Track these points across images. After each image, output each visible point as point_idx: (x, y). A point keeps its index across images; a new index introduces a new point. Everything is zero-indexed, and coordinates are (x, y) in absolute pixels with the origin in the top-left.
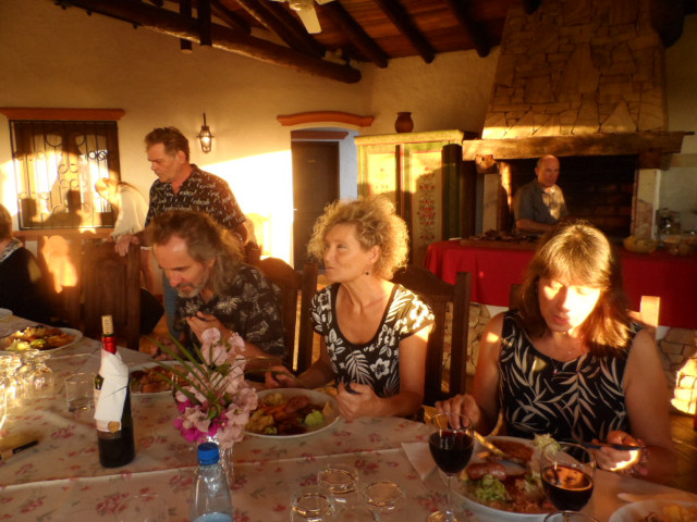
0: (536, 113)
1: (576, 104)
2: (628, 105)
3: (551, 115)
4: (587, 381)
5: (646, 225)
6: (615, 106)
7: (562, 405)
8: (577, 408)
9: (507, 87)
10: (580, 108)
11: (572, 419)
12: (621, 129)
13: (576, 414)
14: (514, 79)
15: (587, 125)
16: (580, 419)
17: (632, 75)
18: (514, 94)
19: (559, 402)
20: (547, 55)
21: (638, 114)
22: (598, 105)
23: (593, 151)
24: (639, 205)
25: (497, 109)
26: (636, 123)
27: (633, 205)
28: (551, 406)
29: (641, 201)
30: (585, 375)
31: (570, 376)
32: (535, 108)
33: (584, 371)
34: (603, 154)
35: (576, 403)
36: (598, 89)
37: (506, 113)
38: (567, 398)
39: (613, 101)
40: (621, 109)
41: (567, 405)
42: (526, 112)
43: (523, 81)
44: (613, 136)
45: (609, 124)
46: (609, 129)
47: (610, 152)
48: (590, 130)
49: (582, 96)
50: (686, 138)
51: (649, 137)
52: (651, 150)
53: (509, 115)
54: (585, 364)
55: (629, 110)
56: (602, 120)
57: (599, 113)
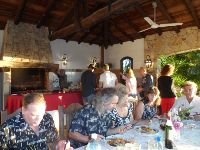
0: (21, 54)
1: (33, 54)
2: (46, 56)
3: (26, 56)
6: (43, 56)
9: (11, 45)
10: (34, 55)
14: (13, 43)
17: (46, 49)
18: (13, 48)
20: (23, 39)
21: (48, 59)
22: (39, 55)
25: (8, 51)
26: (48, 61)
29: (50, 80)
32: (21, 53)
36: (38, 51)
37: (11, 53)
39: (42, 55)
42: (18, 54)
43: (16, 44)
46: (42, 61)
48: (38, 61)
49: (34, 52)
50: (59, 66)
51: (52, 65)
52: (54, 68)
53: (13, 54)
55: (46, 58)
56: (40, 59)
57: (39, 57)
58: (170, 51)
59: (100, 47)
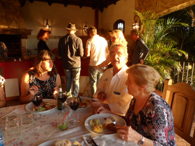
2: (16, 21)
4: (50, 84)
5: (26, 53)
6: (12, 21)
7: (45, 90)
8: (49, 90)
10: (1, 20)
11: (48, 92)
12: (15, 27)
13: (49, 91)
15: (5, 25)
16: (50, 91)
17: (15, 13)
19: (45, 89)
21: (19, 24)
22: (7, 20)
23: (8, 33)
24: (23, 48)
26: (19, 26)
27: (21, 48)
28: (43, 90)
29: (23, 47)
30: (49, 83)
31: (46, 84)
33: (49, 82)
34: (11, 34)
35: (48, 89)
36: (6, 15)
38: (46, 88)
39: (11, 19)
40: (14, 22)
41: (46, 89)
44: (14, 29)
45: (11, 26)
46: (11, 27)
47: (13, 34)
48: (6, 27)
49: (1, 16)
50: (32, 31)
51: (23, 30)
52: (24, 34)
54: (49, 81)
55: (16, 22)
56: (9, 24)
57: (8, 22)
58: (162, 6)
59: (94, 10)
